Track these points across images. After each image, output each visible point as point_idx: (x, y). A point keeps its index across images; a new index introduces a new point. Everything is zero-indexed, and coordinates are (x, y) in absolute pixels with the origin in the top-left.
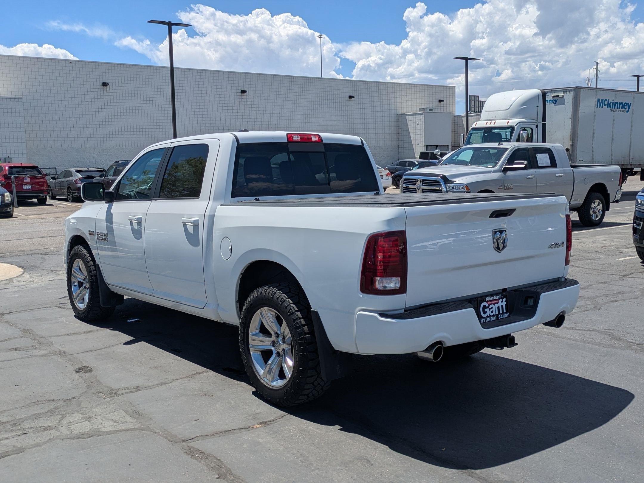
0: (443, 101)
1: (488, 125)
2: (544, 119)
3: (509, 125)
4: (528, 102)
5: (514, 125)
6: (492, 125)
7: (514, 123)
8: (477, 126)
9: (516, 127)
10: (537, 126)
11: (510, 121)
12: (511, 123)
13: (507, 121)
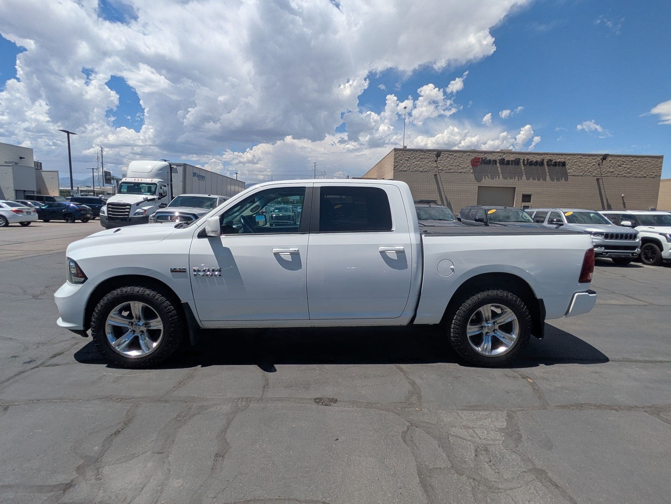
0: (24, 158)
1: (136, 181)
2: (171, 181)
3: (153, 182)
4: (162, 169)
5: (156, 183)
6: (140, 181)
7: (156, 181)
8: (127, 181)
9: (158, 184)
10: (168, 185)
11: (154, 180)
12: (155, 181)
13: (151, 180)
